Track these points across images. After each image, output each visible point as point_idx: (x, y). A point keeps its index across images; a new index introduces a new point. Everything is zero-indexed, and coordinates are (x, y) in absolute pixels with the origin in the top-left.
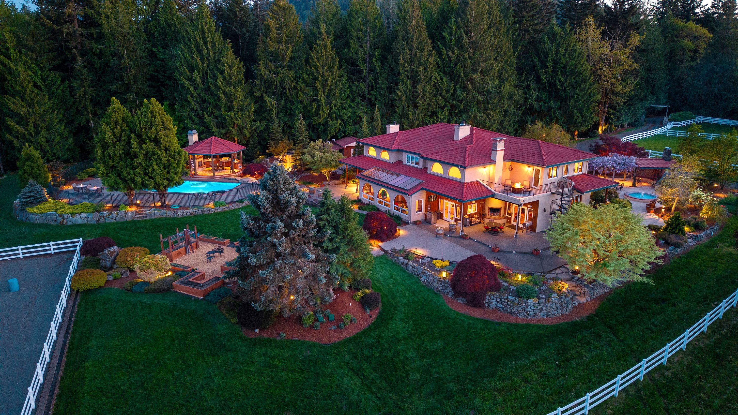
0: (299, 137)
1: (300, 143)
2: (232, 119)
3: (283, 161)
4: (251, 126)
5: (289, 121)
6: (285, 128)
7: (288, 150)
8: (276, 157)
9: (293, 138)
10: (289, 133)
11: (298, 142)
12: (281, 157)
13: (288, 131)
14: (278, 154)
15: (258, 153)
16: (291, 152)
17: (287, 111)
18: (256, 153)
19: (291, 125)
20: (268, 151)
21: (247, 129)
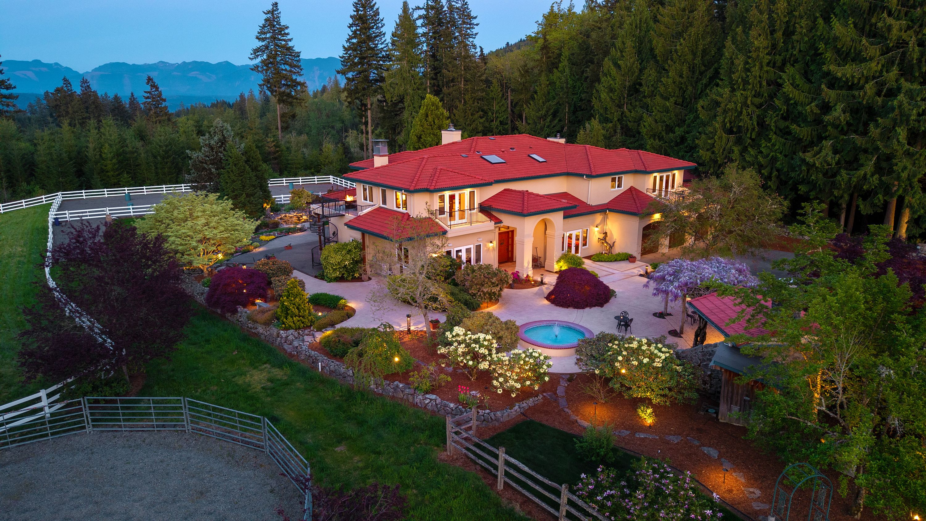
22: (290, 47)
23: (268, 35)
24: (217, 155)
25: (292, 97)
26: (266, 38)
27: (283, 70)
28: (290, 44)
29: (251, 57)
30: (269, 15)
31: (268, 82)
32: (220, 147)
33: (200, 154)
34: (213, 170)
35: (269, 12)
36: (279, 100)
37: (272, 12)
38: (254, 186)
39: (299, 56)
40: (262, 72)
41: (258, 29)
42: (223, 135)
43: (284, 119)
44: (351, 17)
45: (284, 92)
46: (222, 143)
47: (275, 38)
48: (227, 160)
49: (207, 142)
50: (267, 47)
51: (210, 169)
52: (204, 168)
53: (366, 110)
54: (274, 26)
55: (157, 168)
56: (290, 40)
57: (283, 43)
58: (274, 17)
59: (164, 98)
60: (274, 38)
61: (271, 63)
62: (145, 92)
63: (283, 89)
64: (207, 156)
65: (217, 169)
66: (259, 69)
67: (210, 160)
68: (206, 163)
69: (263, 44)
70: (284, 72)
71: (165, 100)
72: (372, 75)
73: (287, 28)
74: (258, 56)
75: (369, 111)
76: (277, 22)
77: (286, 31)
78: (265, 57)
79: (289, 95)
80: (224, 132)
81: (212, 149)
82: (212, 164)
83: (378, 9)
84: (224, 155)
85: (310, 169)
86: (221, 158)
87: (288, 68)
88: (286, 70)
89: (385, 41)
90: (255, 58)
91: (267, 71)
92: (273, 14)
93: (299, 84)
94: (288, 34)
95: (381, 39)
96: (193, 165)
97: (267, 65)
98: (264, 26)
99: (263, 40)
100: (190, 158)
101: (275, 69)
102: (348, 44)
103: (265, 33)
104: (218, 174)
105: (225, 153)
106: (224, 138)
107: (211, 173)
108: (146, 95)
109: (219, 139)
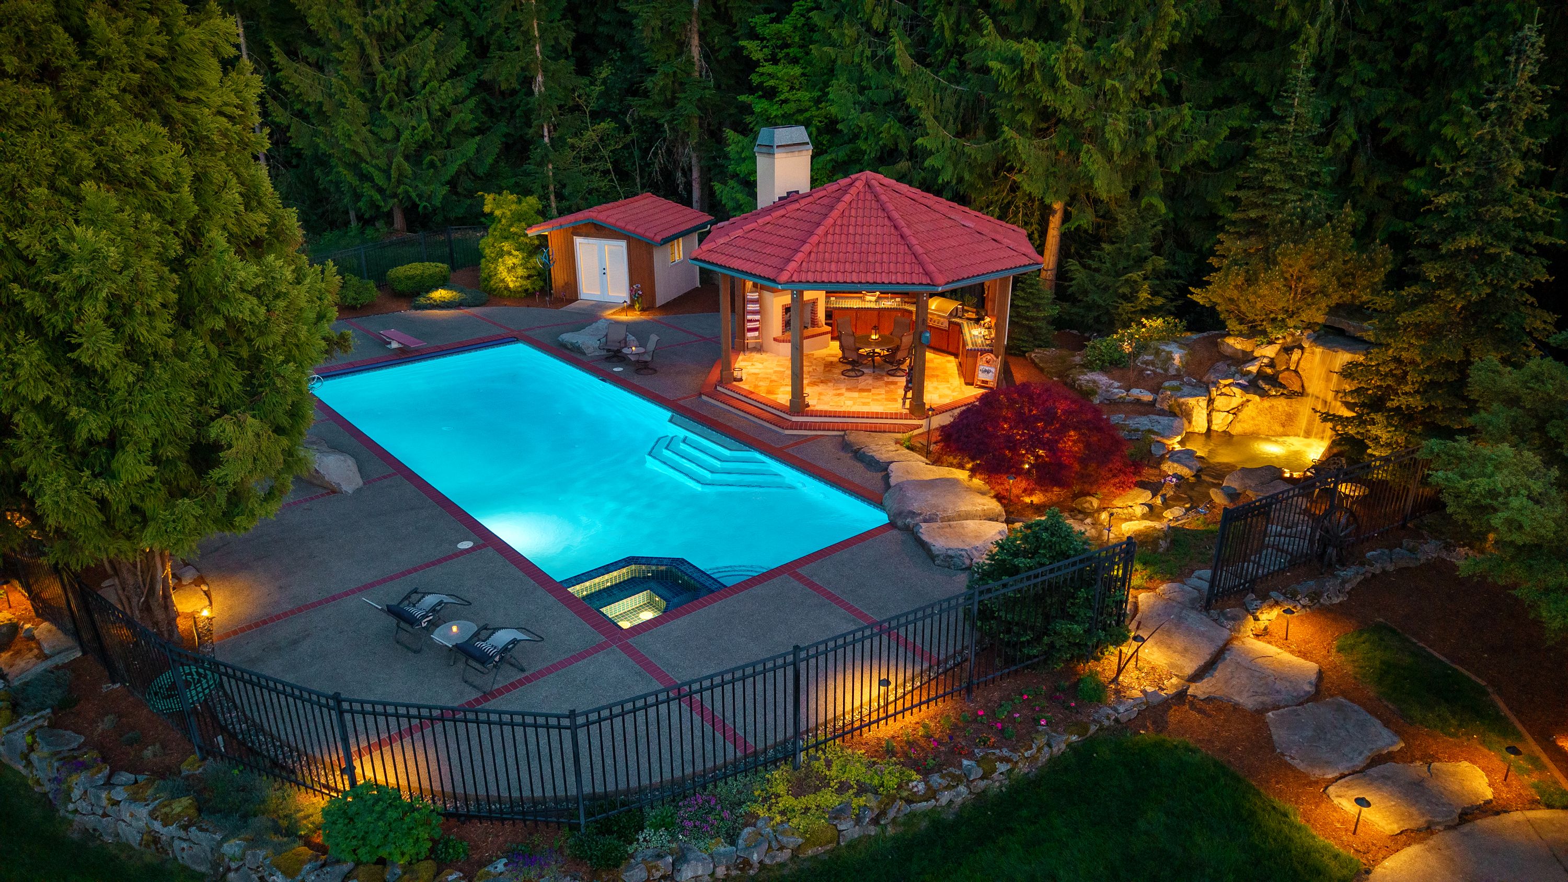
0: (1457, 227)
1: (1447, 280)
2: (1024, 78)
3: (1273, 380)
4: (1138, 130)
5: (1398, 115)
6: (1361, 160)
7: (1334, 310)
8: (1236, 343)
9: (1399, 225)
10: (1382, 192)
11: (1432, 271)
12: (1270, 351)
13: (1377, 181)
14: (1254, 331)
15: (1144, 295)
16: (1350, 325)
17: (1403, 52)
18: (1130, 298)
19: (1410, 144)
20: (1198, 296)
21: (1105, 149)
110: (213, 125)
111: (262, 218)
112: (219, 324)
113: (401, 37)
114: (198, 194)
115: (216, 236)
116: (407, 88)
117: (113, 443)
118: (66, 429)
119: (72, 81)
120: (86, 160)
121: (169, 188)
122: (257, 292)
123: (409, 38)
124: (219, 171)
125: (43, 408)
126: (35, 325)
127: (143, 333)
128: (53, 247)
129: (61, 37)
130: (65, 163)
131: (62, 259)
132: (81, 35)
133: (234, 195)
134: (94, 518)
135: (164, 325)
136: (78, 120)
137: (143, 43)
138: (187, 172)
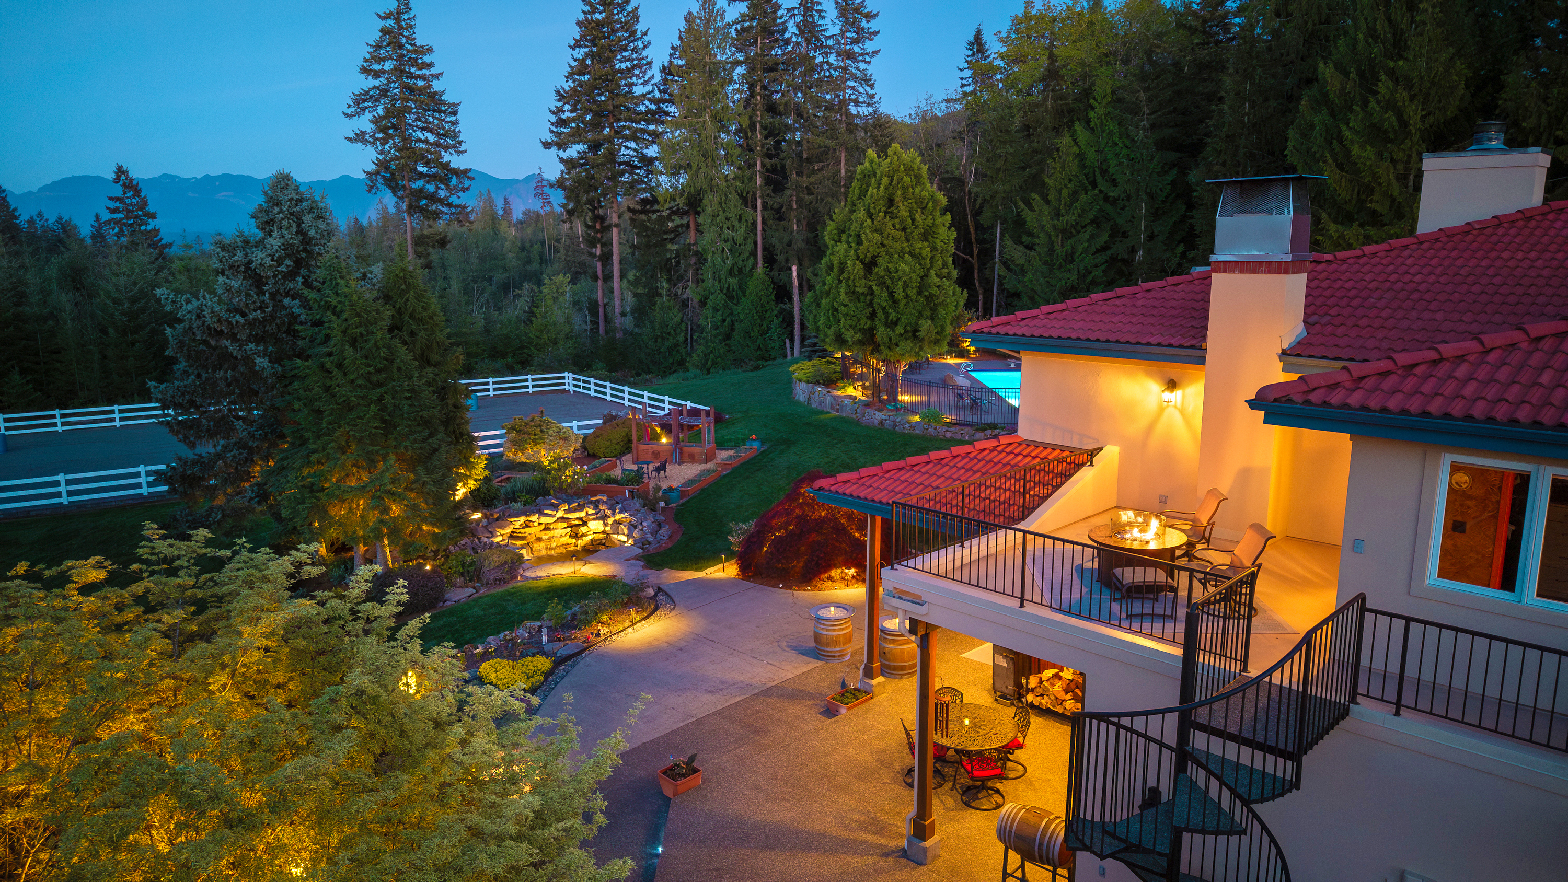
22: (435, 93)
23: (388, 65)
24: (278, 305)
25: (440, 201)
26: (383, 72)
27: (419, 140)
28: (437, 86)
29: (349, 111)
30: (390, 22)
31: (387, 168)
32: (291, 275)
33: (210, 301)
34: (261, 362)
35: (388, 16)
36: (410, 207)
37: (397, 16)
38: (427, 423)
39: (455, 113)
40: (373, 144)
41: (366, 51)
42: (300, 232)
43: (420, 249)
44: (579, 23)
45: (421, 190)
46: (298, 263)
47: (402, 71)
48: (318, 323)
49: (239, 256)
50: (384, 92)
51: (248, 360)
52: (226, 356)
53: (607, 229)
54: (401, 47)
55: (105, 357)
56: (437, 76)
57: (421, 83)
58: (400, 27)
59: (152, 211)
60: (399, 71)
61: (394, 127)
62: (111, 199)
63: (419, 184)
64: (238, 311)
65: (276, 359)
66: (367, 137)
67: (251, 324)
68: (234, 338)
69: (377, 83)
70: (422, 145)
71: (153, 216)
72: (623, 151)
73: (430, 50)
74: (364, 109)
75: (615, 231)
76: (407, 37)
77: (427, 59)
78: (380, 111)
79: (433, 198)
80: (308, 219)
81: (258, 281)
82: (258, 340)
83: (636, 9)
84: (306, 304)
85: (504, 356)
86: (294, 318)
87: (431, 138)
88: (426, 141)
89: (652, 77)
90: (357, 114)
91: (384, 142)
92: (398, 20)
93: (457, 172)
94: (430, 65)
95: (645, 73)
96: (181, 344)
97: (383, 130)
98: (378, 46)
99: (377, 74)
100: (173, 320)
101: (404, 140)
102: (570, 83)
103: (380, 60)
104: (281, 377)
105: (312, 295)
106: (307, 241)
107: (255, 374)
108: (112, 205)
109: (287, 246)
110: (939, 244)
111: (946, 271)
112: (927, 293)
113: (1073, 231)
114: (931, 263)
115: (933, 272)
116: (1070, 258)
117: (896, 323)
118: (887, 315)
119: (908, 231)
120: (907, 250)
121: (924, 259)
122: (938, 287)
123: (1079, 232)
124: (938, 256)
125: (884, 309)
126: (888, 288)
127: (909, 292)
128: (896, 268)
129: (909, 220)
130: (903, 249)
131: (897, 271)
132: (913, 220)
133: (940, 263)
134: (887, 341)
135: (915, 291)
136: (908, 241)
137: (926, 222)
138: (930, 255)
